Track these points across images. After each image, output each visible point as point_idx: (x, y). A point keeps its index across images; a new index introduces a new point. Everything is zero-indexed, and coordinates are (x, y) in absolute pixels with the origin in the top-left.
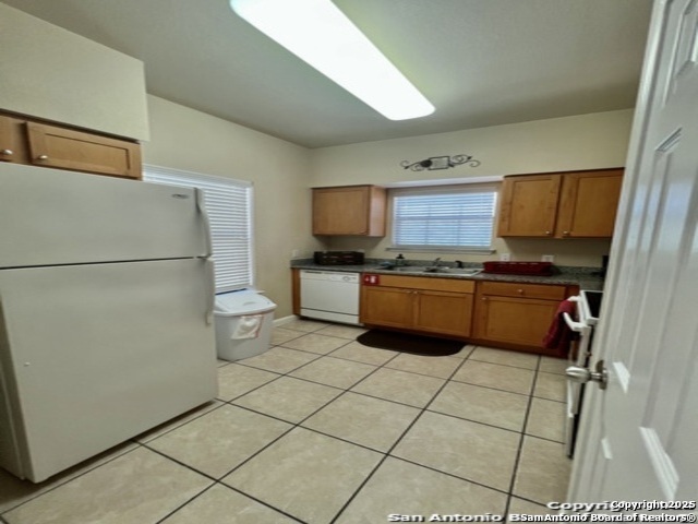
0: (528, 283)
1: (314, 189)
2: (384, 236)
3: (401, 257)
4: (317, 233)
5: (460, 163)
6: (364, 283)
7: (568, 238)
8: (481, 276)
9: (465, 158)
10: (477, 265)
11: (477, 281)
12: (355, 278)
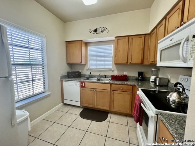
0: (123, 85)
1: (67, 42)
2: (86, 64)
3: (90, 74)
4: (68, 63)
5: (104, 31)
6: (81, 86)
7: (131, 64)
8: (111, 82)
9: (105, 29)
11: (111, 84)
12: (78, 83)
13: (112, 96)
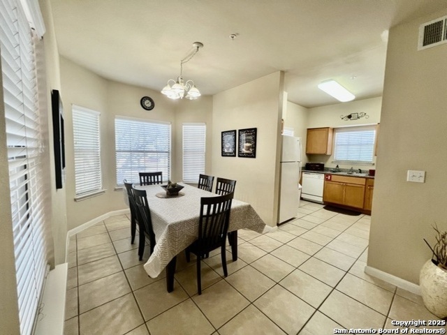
1: (308, 129)
2: (331, 155)
3: (337, 167)
4: (307, 153)
5: (362, 117)
6: (326, 179)
8: (368, 176)
9: (364, 114)
10: (366, 172)
11: (366, 178)
12: (322, 176)
13: (368, 192)
